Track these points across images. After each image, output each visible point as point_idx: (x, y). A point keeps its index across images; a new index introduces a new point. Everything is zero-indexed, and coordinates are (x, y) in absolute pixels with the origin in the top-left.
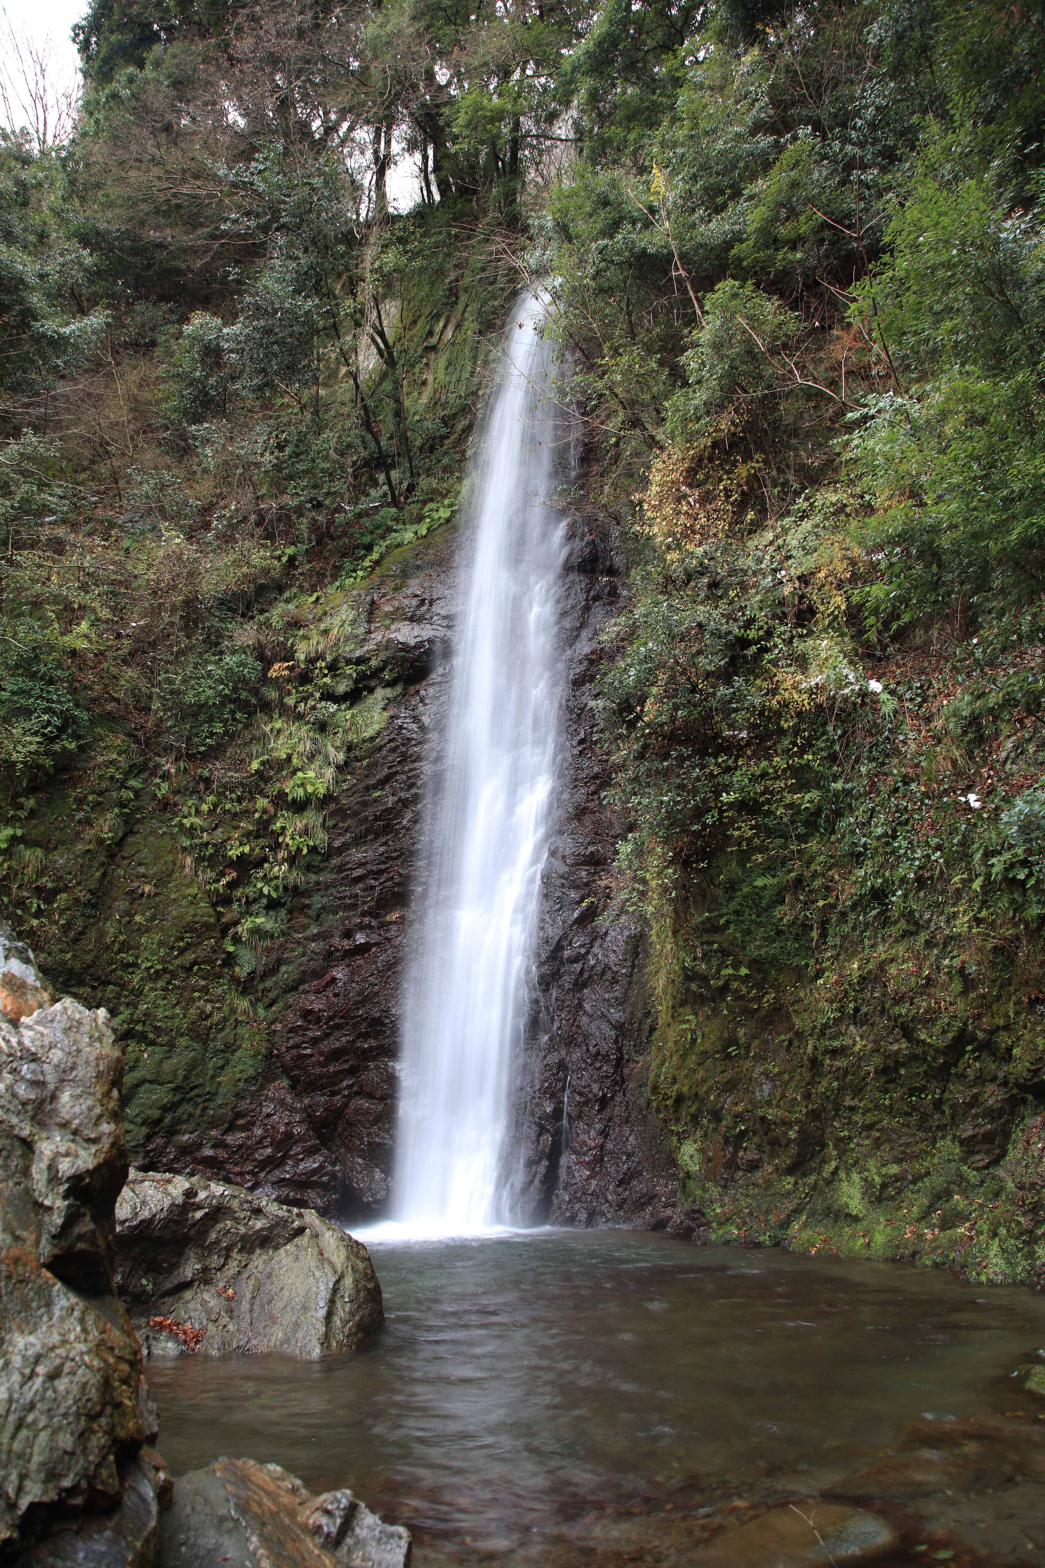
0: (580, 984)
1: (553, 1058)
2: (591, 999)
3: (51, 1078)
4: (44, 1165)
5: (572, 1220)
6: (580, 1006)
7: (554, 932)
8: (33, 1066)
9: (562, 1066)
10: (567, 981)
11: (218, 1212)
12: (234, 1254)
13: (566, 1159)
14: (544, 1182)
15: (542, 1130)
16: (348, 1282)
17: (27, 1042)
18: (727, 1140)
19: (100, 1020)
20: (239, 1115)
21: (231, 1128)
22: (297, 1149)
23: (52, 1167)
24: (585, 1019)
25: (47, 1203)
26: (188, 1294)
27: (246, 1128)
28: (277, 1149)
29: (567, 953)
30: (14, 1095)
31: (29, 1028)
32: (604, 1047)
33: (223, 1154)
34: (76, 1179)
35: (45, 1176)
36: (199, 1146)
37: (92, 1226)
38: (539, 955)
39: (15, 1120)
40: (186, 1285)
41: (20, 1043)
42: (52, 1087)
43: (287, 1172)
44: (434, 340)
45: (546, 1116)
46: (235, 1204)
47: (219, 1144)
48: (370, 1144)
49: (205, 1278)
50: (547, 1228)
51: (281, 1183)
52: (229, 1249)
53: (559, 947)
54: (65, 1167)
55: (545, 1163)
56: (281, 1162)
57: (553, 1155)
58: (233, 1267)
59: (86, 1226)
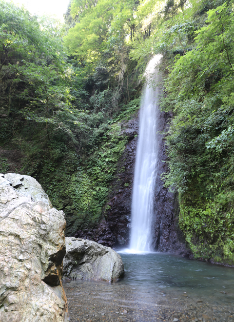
0: (164, 201)
1: (158, 216)
2: (166, 204)
3: (48, 229)
4: (44, 252)
5: (162, 251)
6: (164, 205)
7: (159, 190)
8: (44, 225)
9: (160, 218)
10: (161, 200)
11: (91, 247)
12: (94, 256)
13: (161, 237)
14: (157, 242)
15: (156, 231)
16: (117, 263)
17: (43, 219)
18: (196, 236)
19: (61, 213)
20: (96, 225)
21: (94, 228)
22: (107, 233)
23: (46, 253)
24: (165, 208)
25: (44, 262)
26: (84, 265)
27: (97, 228)
28: (103, 233)
29: (161, 194)
30: (39, 233)
31: (44, 215)
32: (169, 214)
33: (92, 233)
34: (52, 256)
35: (45, 255)
36: (88, 231)
37: (55, 268)
38: (155, 195)
39: (38, 240)
40: (84, 263)
41: (41, 219)
42: (48, 231)
43: (105, 237)
44: (134, 72)
45: (157, 228)
46: (94, 246)
47: (92, 231)
48: (121, 232)
49: (88, 261)
50: (157, 252)
51: (103, 239)
52: (93, 255)
53: (159, 193)
54: (50, 253)
55: (157, 238)
56: (104, 236)
57: (159, 236)
58: (94, 259)
59: (54, 268)
